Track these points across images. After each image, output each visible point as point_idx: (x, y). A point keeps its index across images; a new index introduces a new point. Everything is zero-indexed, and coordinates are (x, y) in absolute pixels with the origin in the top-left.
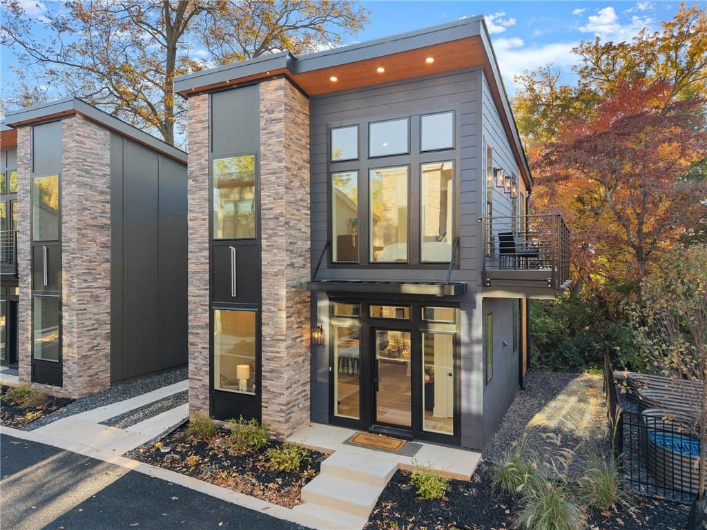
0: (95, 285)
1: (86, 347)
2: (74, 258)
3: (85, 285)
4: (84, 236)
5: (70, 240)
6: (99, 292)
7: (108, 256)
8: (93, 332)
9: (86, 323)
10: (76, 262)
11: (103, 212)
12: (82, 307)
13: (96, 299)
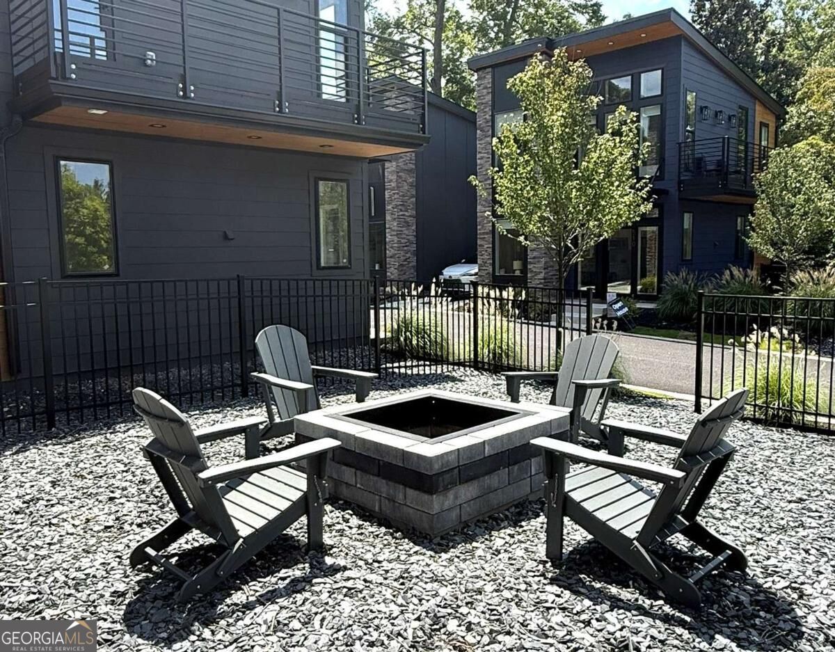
0: (406, 213)
1: (402, 258)
2: (394, 194)
3: (401, 213)
4: (400, 177)
5: (390, 181)
6: (409, 219)
7: (414, 193)
8: (406, 248)
9: (403, 241)
10: (396, 196)
11: (411, 160)
12: (400, 229)
13: (408, 225)
